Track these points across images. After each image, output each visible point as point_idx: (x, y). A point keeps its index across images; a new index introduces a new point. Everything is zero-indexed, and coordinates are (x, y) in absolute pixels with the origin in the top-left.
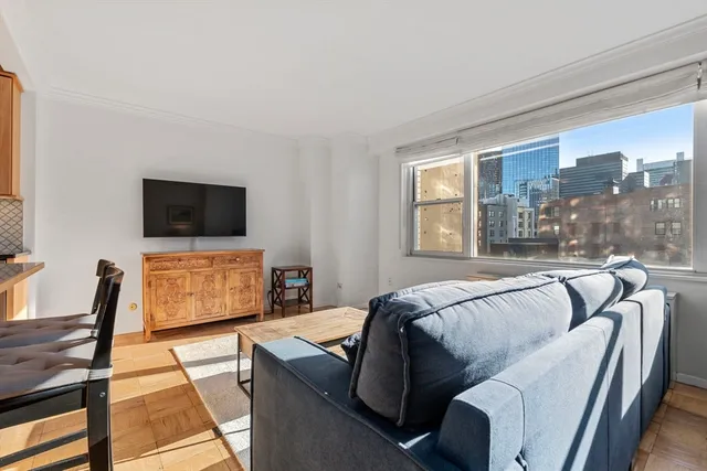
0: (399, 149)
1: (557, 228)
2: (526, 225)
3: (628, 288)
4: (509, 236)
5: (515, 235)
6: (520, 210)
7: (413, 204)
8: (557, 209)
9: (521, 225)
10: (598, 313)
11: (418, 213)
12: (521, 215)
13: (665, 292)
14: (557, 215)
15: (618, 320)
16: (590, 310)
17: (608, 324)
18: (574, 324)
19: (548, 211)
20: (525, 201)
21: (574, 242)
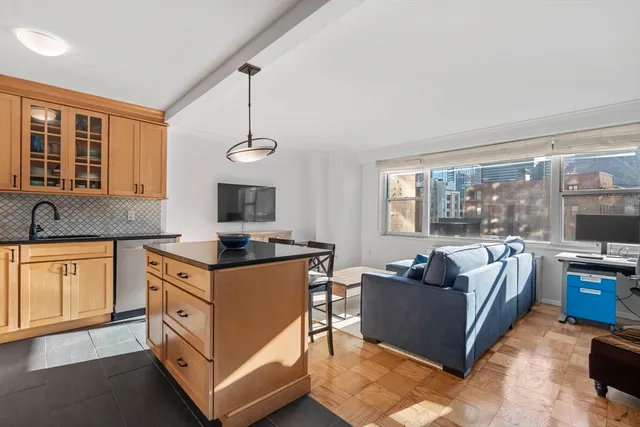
0: (379, 162)
1: (479, 209)
2: (453, 206)
3: (513, 252)
4: (439, 216)
5: (444, 215)
6: (448, 193)
7: (387, 200)
8: (479, 193)
9: (449, 206)
10: (498, 260)
11: (390, 205)
12: (449, 198)
13: (533, 254)
14: (479, 198)
15: (505, 263)
16: (495, 258)
17: (501, 264)
18: (489, 263)
19: (472, 194)
20: (452, 185)
21: (495, 221)
